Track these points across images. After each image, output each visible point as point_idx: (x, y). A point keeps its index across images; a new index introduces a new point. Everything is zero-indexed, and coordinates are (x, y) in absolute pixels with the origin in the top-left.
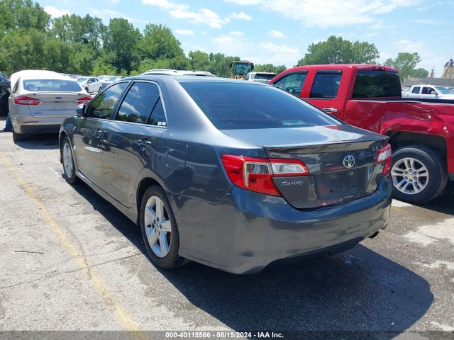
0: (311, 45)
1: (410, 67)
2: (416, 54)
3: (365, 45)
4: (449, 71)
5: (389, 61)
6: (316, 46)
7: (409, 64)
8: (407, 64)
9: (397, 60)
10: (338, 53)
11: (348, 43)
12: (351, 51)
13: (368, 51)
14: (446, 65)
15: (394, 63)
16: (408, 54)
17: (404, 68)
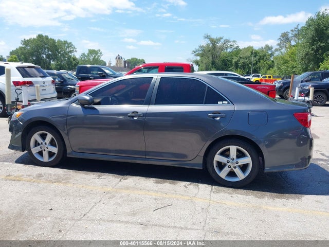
0: (23, 40)
1: (97, 59)
2: (99, 50)
3: (66, 42)
4: (118, 62)
5: (83, 54)
6: (28, 40)
7: (96, 57)
8: (95, 56)
9: (88, 54)
10: (47, 48)
11: (54, 41)
12: (56, 46)
13: (68, 47)
14: (116, 58)
15: (86, 56)
16: (94, 50)
17: (94, 59)
